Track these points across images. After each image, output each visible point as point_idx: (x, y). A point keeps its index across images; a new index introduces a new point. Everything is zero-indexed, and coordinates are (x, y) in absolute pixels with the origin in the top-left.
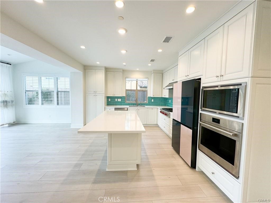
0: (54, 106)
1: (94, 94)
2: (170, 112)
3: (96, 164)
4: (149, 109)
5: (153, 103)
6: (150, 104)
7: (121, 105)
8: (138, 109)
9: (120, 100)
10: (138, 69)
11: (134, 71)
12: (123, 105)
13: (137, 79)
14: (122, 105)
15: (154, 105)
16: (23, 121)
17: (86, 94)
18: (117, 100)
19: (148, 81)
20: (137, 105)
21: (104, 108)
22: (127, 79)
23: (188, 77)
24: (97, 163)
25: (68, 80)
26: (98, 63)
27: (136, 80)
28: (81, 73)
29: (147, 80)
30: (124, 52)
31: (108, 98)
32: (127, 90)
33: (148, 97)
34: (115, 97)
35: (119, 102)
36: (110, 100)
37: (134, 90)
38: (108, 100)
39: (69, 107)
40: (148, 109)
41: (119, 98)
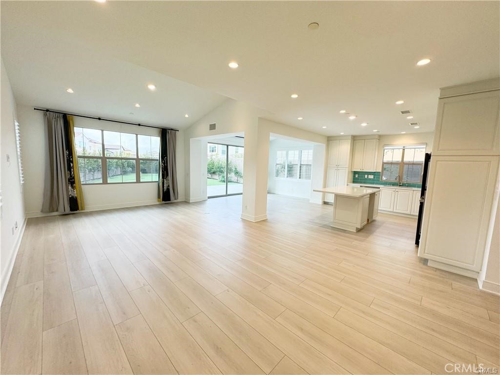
0: (296, 179)
1: (336, 168)
7: (373, 183)
9: (371, 177)
12: (376, 184)
13: (404, 147)
16: (272, 192)
18: (368, 177)
19: (426, 148)
20: (400, 186)
22: (386, 148)
25: (311, 152)
27: (402, 148)
28: (323, 146)
29: (425, 146)
31: (355, 173)
32: (384, 163)
34: (365, 172)
36: (357, 176)
37: (397, 163)
38: (354, 176)
39: (310, 181)
41: (371, 174)
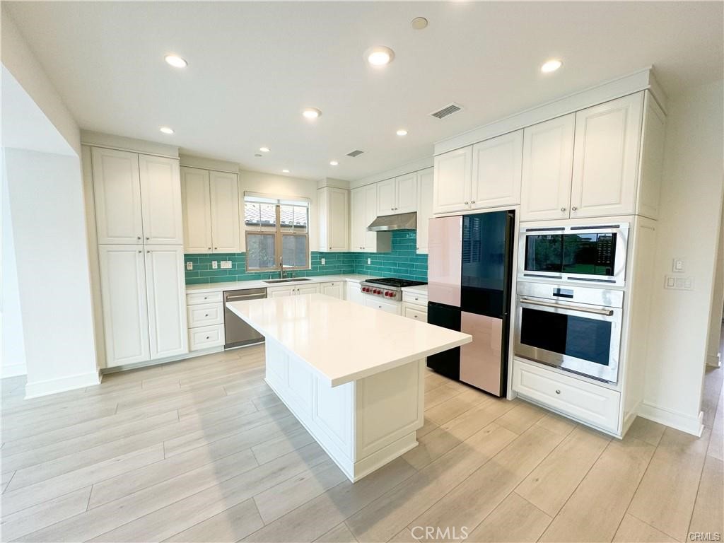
1: (141, 248)
2: (401, 286)
3: (302, 479)
4: (324, 285)
5: (323, 267)
6: (318, 271)
7: (233, 280)
8: (297, 288)
9: (227, 265)
10: (286, 171)
11: (273, 175)
12: (240, 280)
13: (279, 200)
14: (235, 281)
15: (326, 274)
17: (98, 248)
18: (219, 266)
20: (284, 277)
21: (185, 295)
22: (247, 198)
23: (473, 206)
24: (301, 476)
26: (167, 131)
27: (276, 202)
29: (305, 204)
30: (310, 115)
31: (186, 258)
32: (247, 233)
33: (313, 253)
34: (212, 255)
35: (225, 271)
36: (192, 266)
38: (185, 267)
40: (322, 285)
41: (225, 260)
